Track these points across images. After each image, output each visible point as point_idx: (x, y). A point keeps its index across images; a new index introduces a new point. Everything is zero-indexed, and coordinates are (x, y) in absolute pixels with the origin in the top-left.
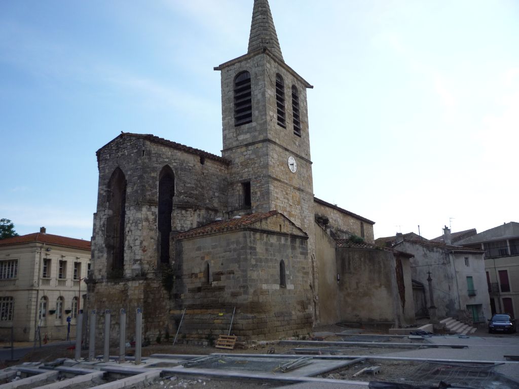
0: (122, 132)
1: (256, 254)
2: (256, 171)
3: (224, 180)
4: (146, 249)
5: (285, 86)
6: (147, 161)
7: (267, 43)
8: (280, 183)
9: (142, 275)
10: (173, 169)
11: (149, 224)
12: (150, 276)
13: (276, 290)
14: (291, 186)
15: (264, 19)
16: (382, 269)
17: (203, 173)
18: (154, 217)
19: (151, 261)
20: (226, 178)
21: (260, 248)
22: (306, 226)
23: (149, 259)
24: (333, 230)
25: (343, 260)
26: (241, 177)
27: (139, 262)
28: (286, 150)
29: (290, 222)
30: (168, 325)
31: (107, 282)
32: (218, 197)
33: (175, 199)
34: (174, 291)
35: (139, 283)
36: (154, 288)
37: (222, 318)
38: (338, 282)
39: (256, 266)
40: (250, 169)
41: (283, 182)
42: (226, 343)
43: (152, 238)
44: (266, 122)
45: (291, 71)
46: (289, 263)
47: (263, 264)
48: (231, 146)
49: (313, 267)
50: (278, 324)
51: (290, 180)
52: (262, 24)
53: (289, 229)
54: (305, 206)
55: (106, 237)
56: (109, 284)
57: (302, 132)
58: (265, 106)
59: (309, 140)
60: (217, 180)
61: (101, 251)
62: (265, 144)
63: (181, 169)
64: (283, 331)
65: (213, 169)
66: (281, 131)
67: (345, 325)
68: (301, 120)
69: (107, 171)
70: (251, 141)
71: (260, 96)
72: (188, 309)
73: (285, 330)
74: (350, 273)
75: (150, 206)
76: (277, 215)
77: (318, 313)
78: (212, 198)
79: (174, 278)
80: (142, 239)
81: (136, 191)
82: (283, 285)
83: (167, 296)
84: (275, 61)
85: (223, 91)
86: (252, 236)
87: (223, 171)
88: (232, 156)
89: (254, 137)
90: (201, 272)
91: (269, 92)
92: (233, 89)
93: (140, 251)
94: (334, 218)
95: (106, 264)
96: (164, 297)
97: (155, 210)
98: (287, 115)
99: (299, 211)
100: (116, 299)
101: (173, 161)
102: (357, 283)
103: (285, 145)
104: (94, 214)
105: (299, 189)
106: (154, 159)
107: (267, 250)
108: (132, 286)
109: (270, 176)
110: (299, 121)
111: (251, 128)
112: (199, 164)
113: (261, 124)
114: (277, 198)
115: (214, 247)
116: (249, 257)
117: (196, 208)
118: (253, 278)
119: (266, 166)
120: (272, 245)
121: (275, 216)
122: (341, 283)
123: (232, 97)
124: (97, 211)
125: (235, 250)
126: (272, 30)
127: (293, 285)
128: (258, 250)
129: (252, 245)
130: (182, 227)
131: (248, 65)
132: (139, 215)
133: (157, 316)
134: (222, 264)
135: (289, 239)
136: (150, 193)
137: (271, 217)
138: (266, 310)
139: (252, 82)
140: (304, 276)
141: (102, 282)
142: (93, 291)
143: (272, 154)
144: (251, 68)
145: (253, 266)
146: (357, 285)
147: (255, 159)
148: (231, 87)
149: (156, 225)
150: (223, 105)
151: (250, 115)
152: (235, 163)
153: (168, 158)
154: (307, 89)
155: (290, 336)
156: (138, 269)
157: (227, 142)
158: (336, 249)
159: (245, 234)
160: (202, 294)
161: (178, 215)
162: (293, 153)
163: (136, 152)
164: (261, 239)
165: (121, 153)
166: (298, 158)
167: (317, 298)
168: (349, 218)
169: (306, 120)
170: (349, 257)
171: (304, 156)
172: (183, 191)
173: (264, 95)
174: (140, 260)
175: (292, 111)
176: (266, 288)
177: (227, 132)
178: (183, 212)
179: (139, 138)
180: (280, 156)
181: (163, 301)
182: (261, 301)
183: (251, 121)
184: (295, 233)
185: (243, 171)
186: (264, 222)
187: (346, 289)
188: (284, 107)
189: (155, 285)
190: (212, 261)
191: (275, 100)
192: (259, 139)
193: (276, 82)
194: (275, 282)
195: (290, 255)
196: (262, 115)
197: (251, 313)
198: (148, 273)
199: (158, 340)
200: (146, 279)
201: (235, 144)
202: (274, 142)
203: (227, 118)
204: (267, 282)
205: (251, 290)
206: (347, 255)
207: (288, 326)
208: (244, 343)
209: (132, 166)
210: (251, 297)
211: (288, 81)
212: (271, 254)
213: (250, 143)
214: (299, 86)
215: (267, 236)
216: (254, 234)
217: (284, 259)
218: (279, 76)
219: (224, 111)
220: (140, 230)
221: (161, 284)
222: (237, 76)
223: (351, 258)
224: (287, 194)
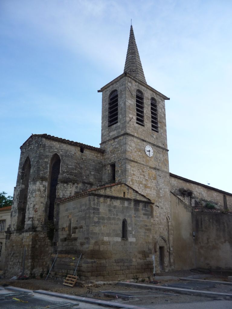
0: (32, 134)
1: (99, 213)
2: (119, 156)
3: (99, 163)
4: (37, 210)
5: (144, 98)
6: (42, 151)
7: (134, 72)
8: (137, 164)
9: (33, 229)
10: (60, 156)
11: (41, 193)
12: (39, 229)
13: (117, 242)
14: (147, 166)
15: (133, 57)
16: (226, 228)
17: (82, 159)
18: (44, 188)
19: (40, 219)
20: (102, 162)
21: (103, 209)
22: (161, 195)
23: (39, 217)
24: (197, 200)
25: (197, 221)
26: (110, 161)
27: (31, 219)
28: (143, 140)
29: (134, 190)
30: (49, 265)
31: (16, 233)
32: (94, 175)
33: (60, 176)
34: (54, 241)
35: (30, 234)
36: (41, 237)
37: (74, 261)
38: (194, 237)
39: (98, 222)
40: (116, 155)
41: (140, 163)
42: (70, 282)
43: (42, 203)
44: (125, 122)
45: (150, 88)
46: (132, 221)
47: (106, 221)
48: (105, 140)
49: (168, 226)
50: (118, 268)
51: (146, 162)
52: (131, 60)
53: (133, 196)
54: (161, 181)
55: (18, 202)
56: (17, 234)
57: (159, 129)
58: (125, 111)
59: (166, 135)
60: (94, 163)
61: (15, 212)
62: (125, 136)
63: (66, 156)
64: (123, 274)
65: (91, 156)
66: (139, 128)
67: (199, 271)
68: (159, 121)
69: (23, 160)
70: (116, 135)
71: (123, 105)
72: (60, 254)
73: (124, 273)
74: (202, 231)
75: (42, 181)
76: (121, 185)
77: (172, 260)
78: (88, 175)
79: (55, 231)
80: (35, 203)
81: (35, 171)
82: (125, 238)
83: (49, 244)
84: (136, 82)
85: (103, 105)
86: (96, 200)
87: (99, 157)
88: (106, 147)
89: (119, 132)
90: (67, 227)
91: (130, 102)
92: (108, 103)
93: (33, 211)
94: (199, 192)
95: (17, 220)
96: (47, 245)
97: (46, 184)
98: (145, 117)
99: (155, 185)
100: (19, 244)
101: (60, 151)
102: (208, 239)
103: (143, 138)
104: (15, 188)
105: (155, 169)
106: (47, 150)
107: (110, 210)
108: (25, 236)
109: (127, 159)
110: (158, 121)
111: (117, 127)
112: (80, 153)
113: (123, 124)
114: (134, 174)
115: (74, 208)
116: (92, 215)
117: (74, 182)
118: (94, 231)
119: (125, 152)
120: (115, 207)
121: (119, 186)
122: (196, 239)
123: (108, 108)
124: (16, 186)
125: (84, 210)
126: (138, 63)
127: (135, 238)
128: (100, 210)
129: (96, 207)
130: (64, 195)
131: (117, 86)
132: (34, 187)
133: (42, 258)
134: (77, 221)
135: (133, 203)
136: (42, 172)
137: (116, 186)
138: (106, 257)
139: (119, 96)
140: (146, 231)
141: (14, 233)
142: (9, 238)
143: (130, 143)
144: (118, 88)
145: (95, 223)
146: (208, 241)
147: (119, 147)
148: (107, 101)
149: (45, 194)
150: (103, 114)
151: (117, 119)
152: (107, 151)
153: (56, 149)
154: (165, 100)
155: (129, 279)
156: (30, 224)
157: (104, 138)
158: (192, 213)
159: (90, 198)
160: (66, 243)
161: (61, 187)
162: (150, 143)
163: (37, 146)
164: (104, 202)
165: (30, 148)
166: (155, 147)
167: (171, 249)
168: (213, 192)
169: (164, 121)
170: (201, 219)
171: (160, 145)
172: (66, 171)
173: (125, 104)
174: (33, 218)
175: (151, 115)
176: (107, 240)
177: (104, 131)
178: (65, 185)
179: (39, 137)
180: (138, 145)
181: (47, 247)
182: (101, 249)
183: (117, 122)
184: (138, 199)
185: (112, 156)
186: (108, 190)
187: (200, 243)
188: (143, 112)
189: (42, 236)
190: (73, 219)
191: (135, 107)
192: (121, 134)
193: (137, 95)
194: (117, 235)
195: (133, 215)
196: (123, 117)
197: (91, 258)
198: (37, 227)
199: (41, 275)
200: (35, 231)
201: (108, 139)
202: (132, 135)
203: (104, 122)
204: (108, 235)
205: (92, 241)
206: (200, 218)
207: (128, 271)
208: (83, 282)
209: (34, 155)
210: (92, 246)
211: (148, 95)
212: (114, 214)
213: (116, 137)
214: (157, 98)
215: (111, 200)
216: (98, 199)
217: (126, 218)
218: (139, 91)
219: (103, 118)
220: (34, 197)
221: (46, 235)
222: (111, 94)
223: (203, 220)
224: (143, 172)
